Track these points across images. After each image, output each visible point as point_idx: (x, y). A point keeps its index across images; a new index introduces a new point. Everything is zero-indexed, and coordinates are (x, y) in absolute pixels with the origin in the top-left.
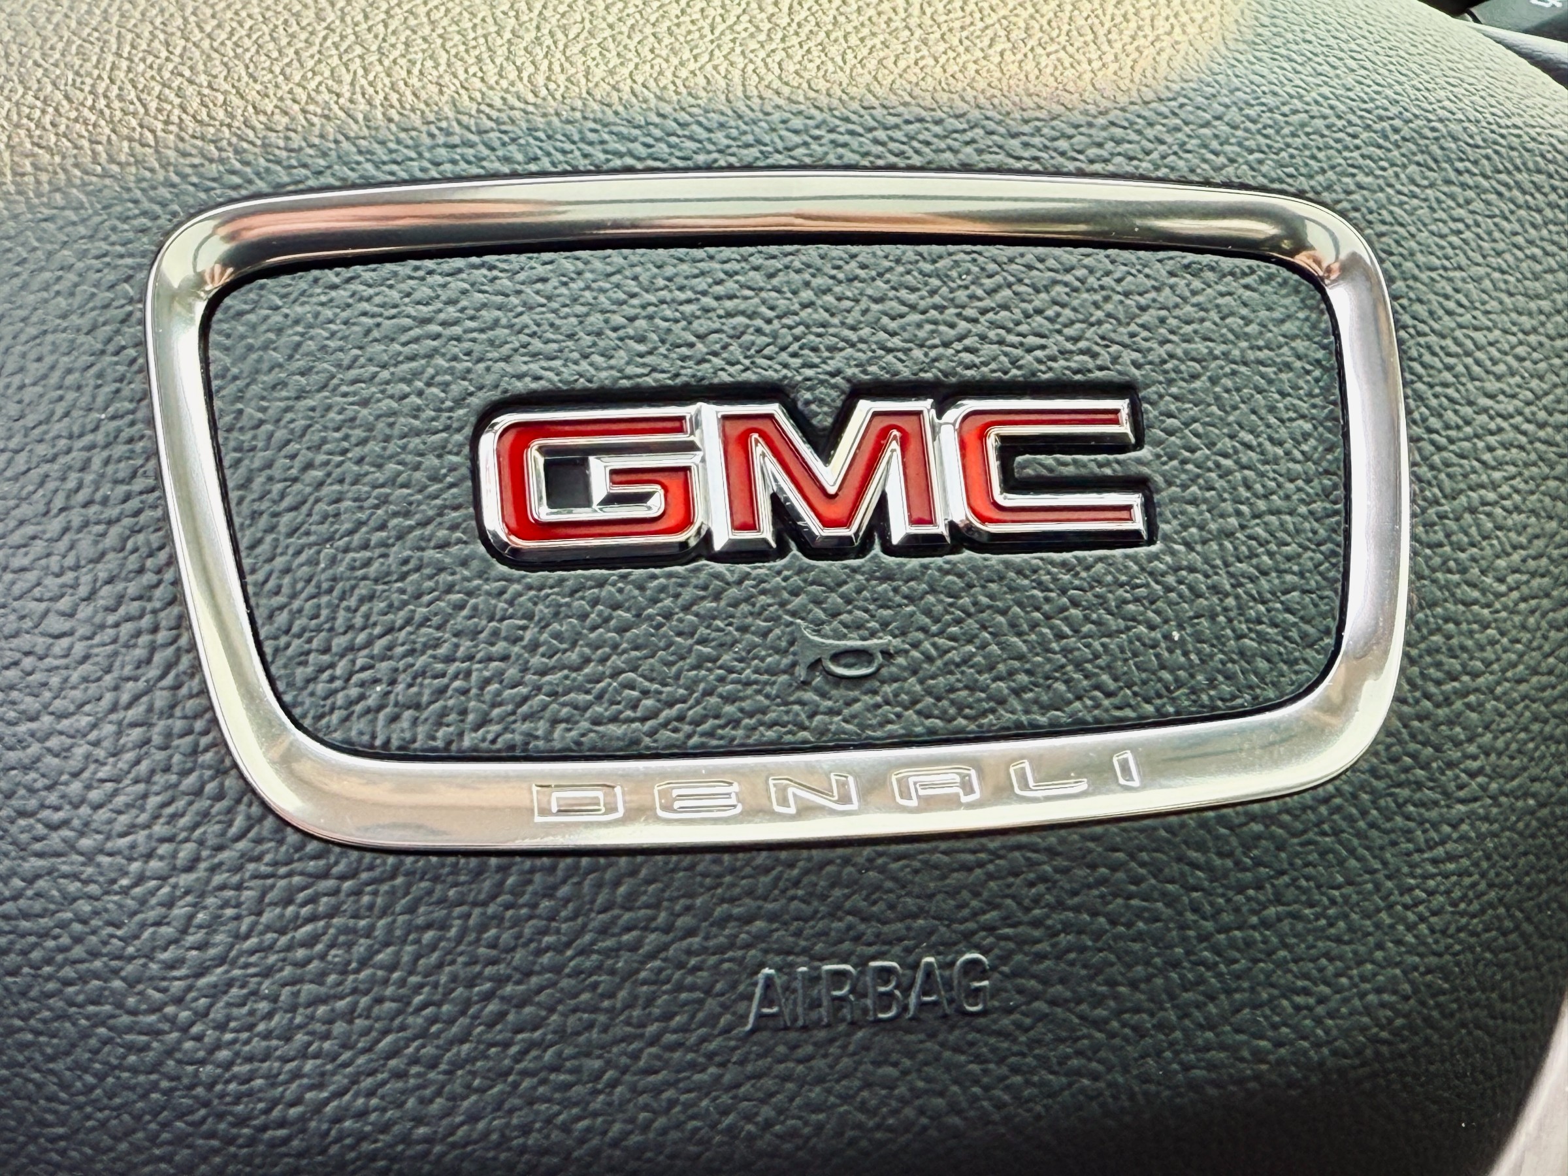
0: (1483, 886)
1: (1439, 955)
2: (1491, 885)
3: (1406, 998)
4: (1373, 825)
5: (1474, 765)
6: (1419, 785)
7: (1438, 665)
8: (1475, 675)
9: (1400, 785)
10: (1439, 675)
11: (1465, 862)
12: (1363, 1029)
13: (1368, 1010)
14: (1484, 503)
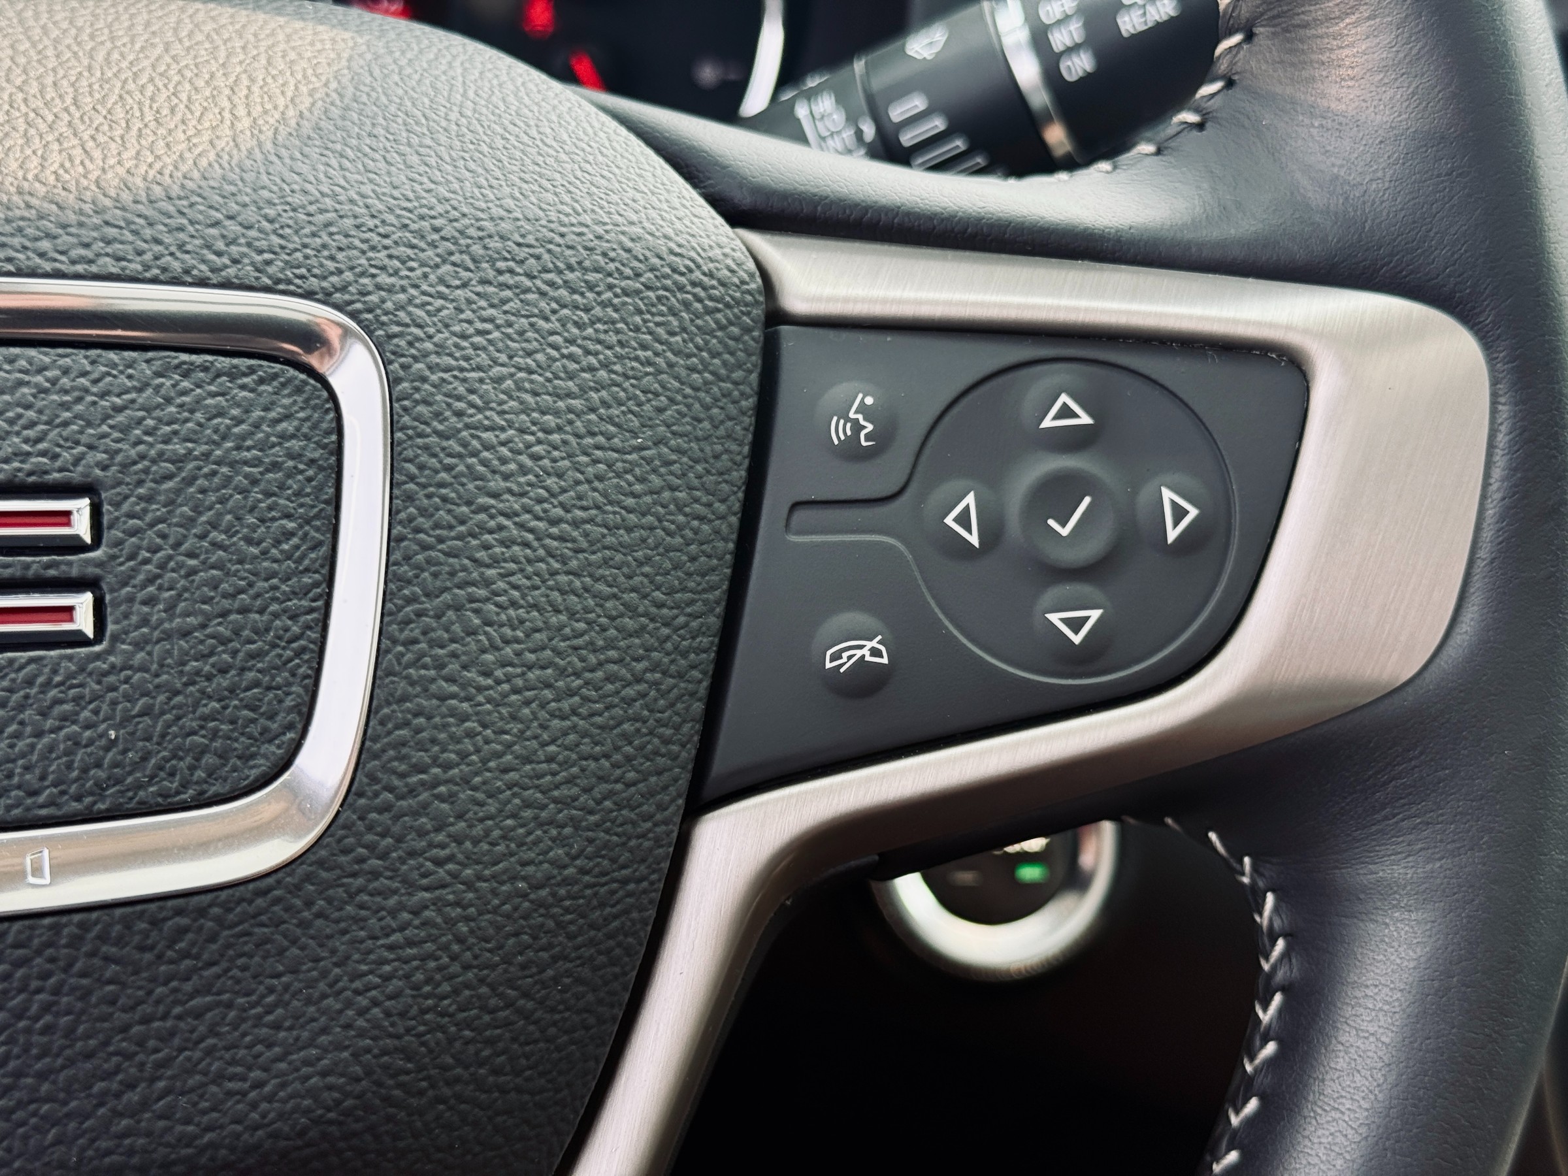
0: (455, 968)
1: (398, 1037)
2: (467, 967)
3: (358, 1080)
4: (320, 915)
5: (443, 853)
6: (375, 875)
7: (402, 758)
8: (447, 766)
9: (354, 875)
10: (403, 767)
11: (429, 947)
12: (307, 1112)
13: (312, 1093)
14: (472, 600)
